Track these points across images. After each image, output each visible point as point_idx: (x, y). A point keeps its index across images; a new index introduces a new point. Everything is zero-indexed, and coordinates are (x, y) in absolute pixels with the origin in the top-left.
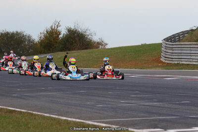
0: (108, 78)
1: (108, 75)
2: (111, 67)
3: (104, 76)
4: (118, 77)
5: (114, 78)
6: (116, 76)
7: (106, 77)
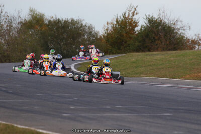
0: (106, 82)
1: (105, 78)
2: (109, 70)
3: (101, 79)
4: (116, 81)
5: (113, 82)
6: (114, 80)
7: (103, 81)
